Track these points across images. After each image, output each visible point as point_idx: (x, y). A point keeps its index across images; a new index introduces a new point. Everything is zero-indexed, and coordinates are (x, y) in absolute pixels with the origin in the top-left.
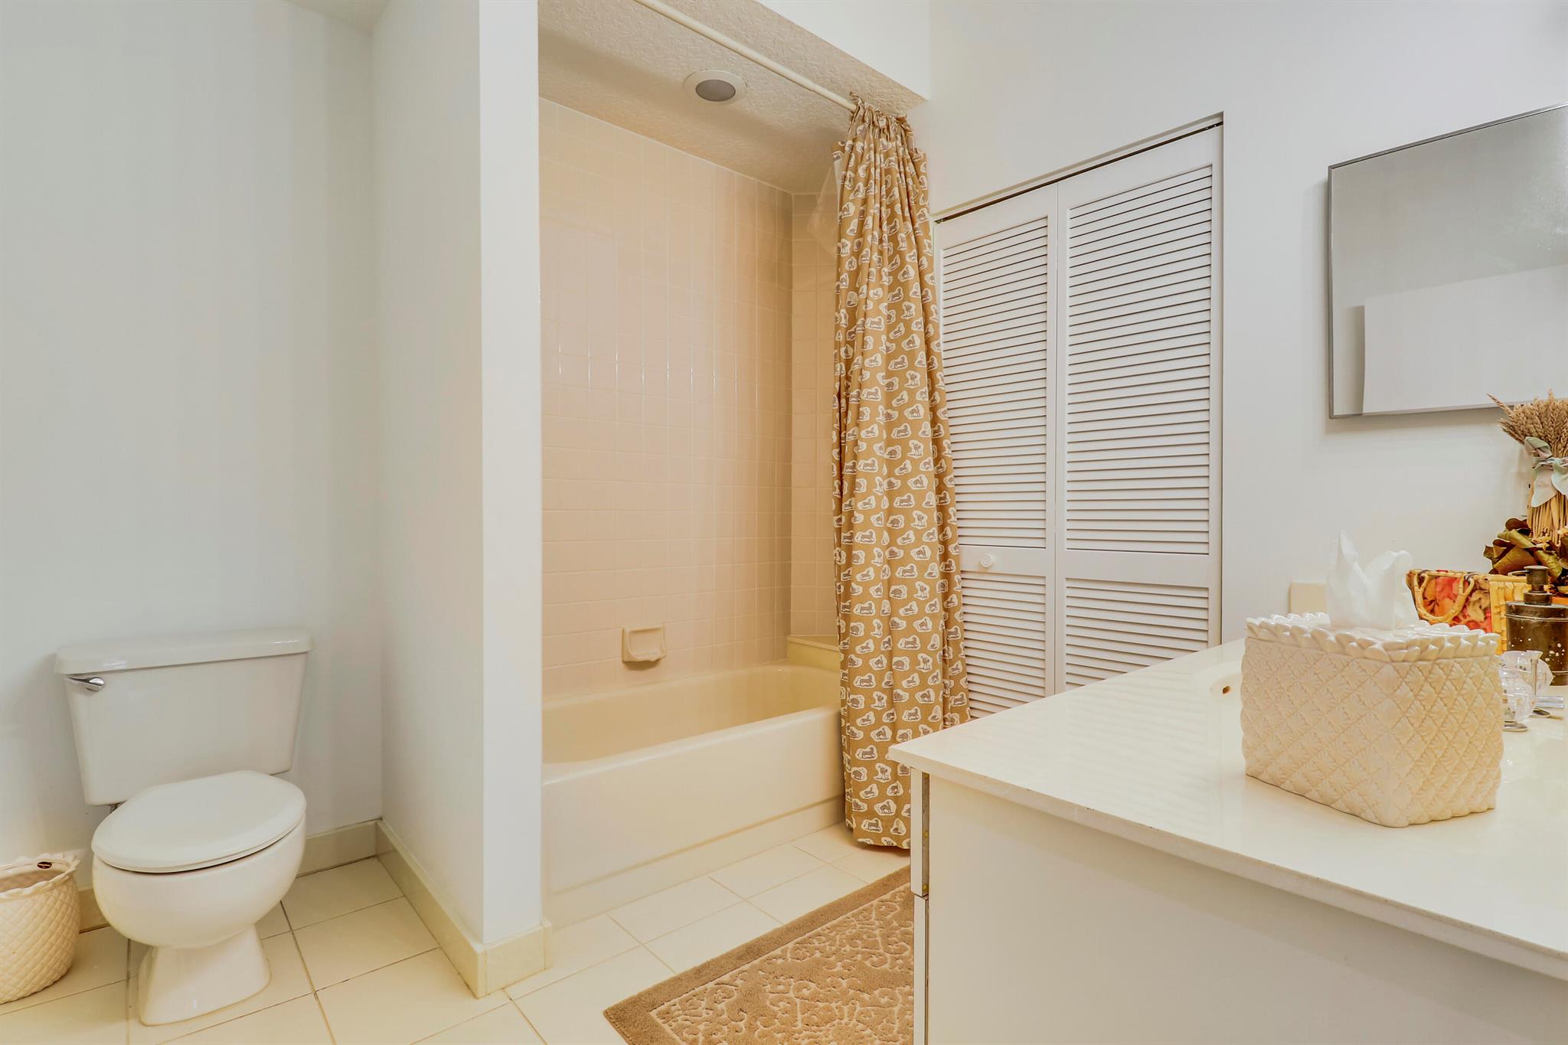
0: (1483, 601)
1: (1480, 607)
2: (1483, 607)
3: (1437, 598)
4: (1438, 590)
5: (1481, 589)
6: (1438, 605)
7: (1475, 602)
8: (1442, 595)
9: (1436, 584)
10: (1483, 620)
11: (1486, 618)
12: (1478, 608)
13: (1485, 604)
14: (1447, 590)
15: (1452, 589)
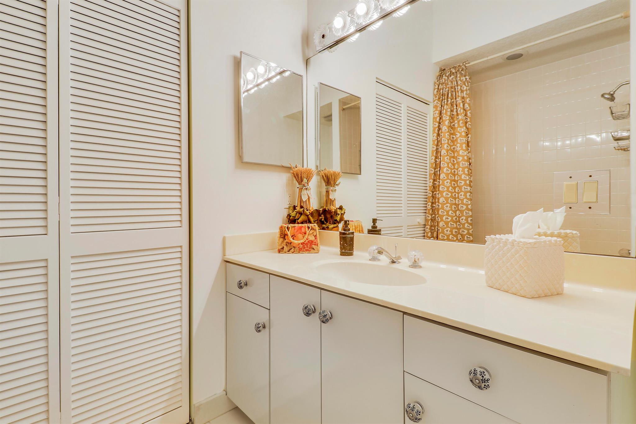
0: (314, 233)
1: (313, 235)
2: (314, 235)
3: (295, 234)
4: (295, 231)
5: (313, 229)
6: (295, 237)
7: (311, 234)
8: (297, 233)
9: (294, 229)
10: (314, 239)
11: (315, 239)
12: (312, 236)
13: (315, 234)
14: (299, 231)
15: (301, 230)
